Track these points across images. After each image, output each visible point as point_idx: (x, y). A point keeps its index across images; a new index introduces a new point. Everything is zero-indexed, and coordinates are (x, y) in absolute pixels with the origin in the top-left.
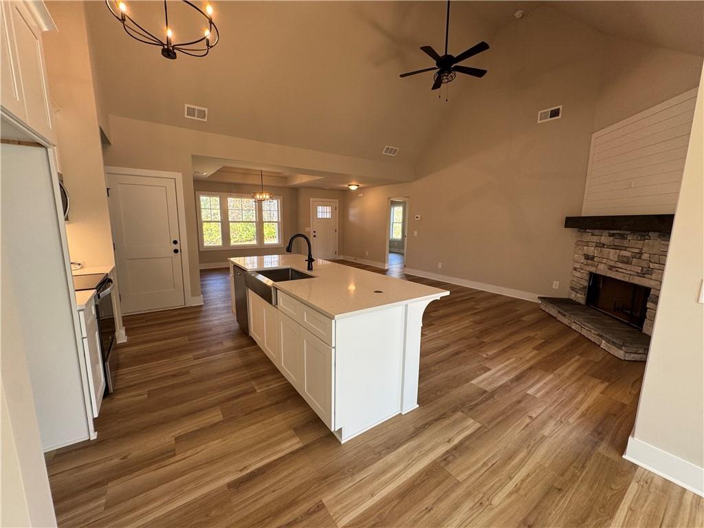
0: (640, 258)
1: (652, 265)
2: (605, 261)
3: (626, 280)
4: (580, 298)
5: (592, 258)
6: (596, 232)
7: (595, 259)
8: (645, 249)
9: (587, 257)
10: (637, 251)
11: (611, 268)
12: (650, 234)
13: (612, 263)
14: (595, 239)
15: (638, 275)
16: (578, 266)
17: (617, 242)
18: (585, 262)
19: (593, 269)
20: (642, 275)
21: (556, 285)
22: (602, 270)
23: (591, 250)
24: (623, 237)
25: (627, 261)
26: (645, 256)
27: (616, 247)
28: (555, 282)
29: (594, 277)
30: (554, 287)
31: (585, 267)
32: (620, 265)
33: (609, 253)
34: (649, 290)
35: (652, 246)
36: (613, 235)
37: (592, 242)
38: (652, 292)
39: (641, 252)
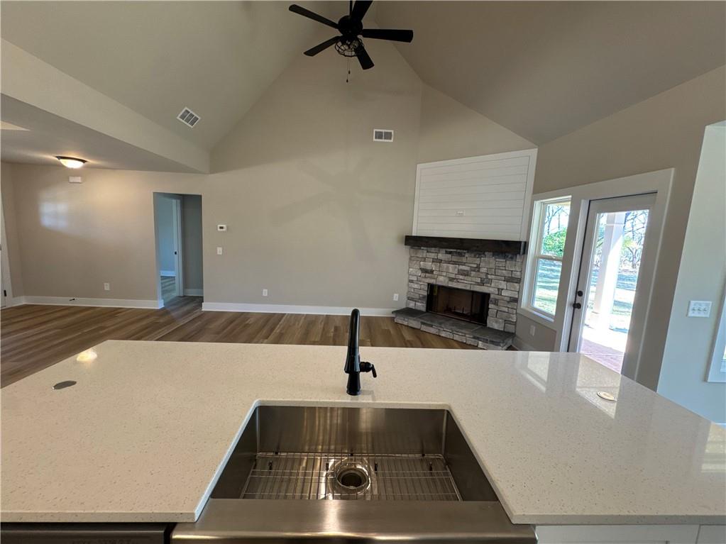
0: (479, 271)
1: (489, 277)
2: (444, 274)
3: (468, 288)
4: (421, 306)
5: (432, 272)
6: (433, 250)
7: (434, 272)
8: (482, 264)
9: (424, 271)
10: (475, 266)
11: (451, 280)
12: (486, 253)
13: (453, 276)
14: (433, 255)
15: (478, 284)
16: (415, 278)
17: (455, 258)
18: (423, 275)
19: (432, 281)
20: (482, 283)
21: (396, 297)
22: (442, 281)
23: (429, 265)
24: (460, 255)
25: (466, 274)
26: (484, 270)
27: (455, 263)
28: (395, 295)
29: (431, 287)
30: (395, 299)
31: (423, 280)
32: (461, 277)
33: (448, 268)
34: (488, 295)
35: (488, 262)
36: (450, 253)
37: (428, 258)
38: (492, 296)
39: (478, 267)
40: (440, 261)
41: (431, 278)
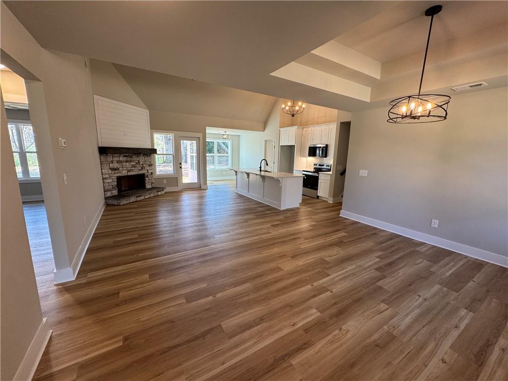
0: (139, 164)
1: (144, 165)
2: (125, 169)
3: (136, 173)
4: (115, 193)
5: (117, 169)
6: (116, 155)
7: (120, 169)
8: (140, 161)
9: (112, 169)
11: (129, 171)
13: (130, 169)
14: (116, 159)
16: (107, 176)
17: (129, 159)
18: (113, 172)
19: (120, 175)
20: (141, 169)
22: (124, 173)
23: (116, 165)
24: (131, 157)
25: (134, 166)
26: (141, 163)
27: (129, 162)
29: (119, 179)
31: (114, 175)
32: (133, 168)
33: (126, 165)
34: (144, 174)
35: (142, 159)
36: (126, 156)
37: (114, 161)
38: (146, 174)
39: (139, 161)
40: (121, 162)
41: (118, 173)
